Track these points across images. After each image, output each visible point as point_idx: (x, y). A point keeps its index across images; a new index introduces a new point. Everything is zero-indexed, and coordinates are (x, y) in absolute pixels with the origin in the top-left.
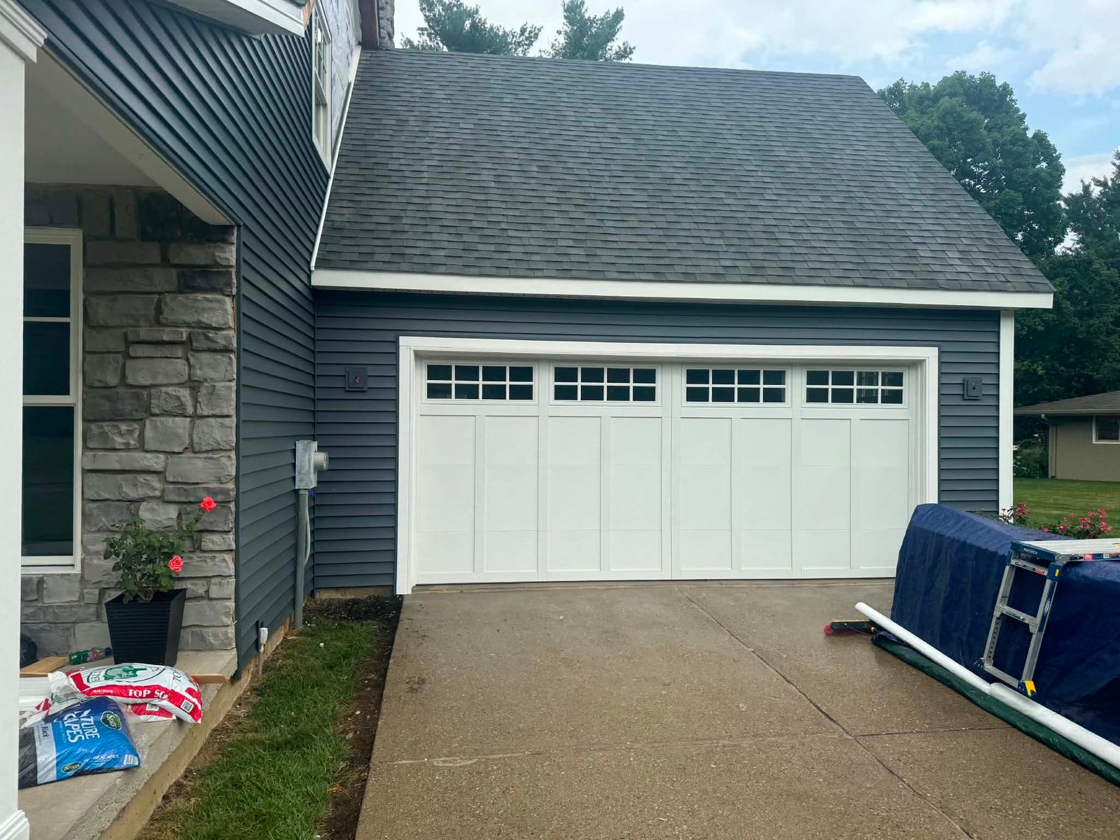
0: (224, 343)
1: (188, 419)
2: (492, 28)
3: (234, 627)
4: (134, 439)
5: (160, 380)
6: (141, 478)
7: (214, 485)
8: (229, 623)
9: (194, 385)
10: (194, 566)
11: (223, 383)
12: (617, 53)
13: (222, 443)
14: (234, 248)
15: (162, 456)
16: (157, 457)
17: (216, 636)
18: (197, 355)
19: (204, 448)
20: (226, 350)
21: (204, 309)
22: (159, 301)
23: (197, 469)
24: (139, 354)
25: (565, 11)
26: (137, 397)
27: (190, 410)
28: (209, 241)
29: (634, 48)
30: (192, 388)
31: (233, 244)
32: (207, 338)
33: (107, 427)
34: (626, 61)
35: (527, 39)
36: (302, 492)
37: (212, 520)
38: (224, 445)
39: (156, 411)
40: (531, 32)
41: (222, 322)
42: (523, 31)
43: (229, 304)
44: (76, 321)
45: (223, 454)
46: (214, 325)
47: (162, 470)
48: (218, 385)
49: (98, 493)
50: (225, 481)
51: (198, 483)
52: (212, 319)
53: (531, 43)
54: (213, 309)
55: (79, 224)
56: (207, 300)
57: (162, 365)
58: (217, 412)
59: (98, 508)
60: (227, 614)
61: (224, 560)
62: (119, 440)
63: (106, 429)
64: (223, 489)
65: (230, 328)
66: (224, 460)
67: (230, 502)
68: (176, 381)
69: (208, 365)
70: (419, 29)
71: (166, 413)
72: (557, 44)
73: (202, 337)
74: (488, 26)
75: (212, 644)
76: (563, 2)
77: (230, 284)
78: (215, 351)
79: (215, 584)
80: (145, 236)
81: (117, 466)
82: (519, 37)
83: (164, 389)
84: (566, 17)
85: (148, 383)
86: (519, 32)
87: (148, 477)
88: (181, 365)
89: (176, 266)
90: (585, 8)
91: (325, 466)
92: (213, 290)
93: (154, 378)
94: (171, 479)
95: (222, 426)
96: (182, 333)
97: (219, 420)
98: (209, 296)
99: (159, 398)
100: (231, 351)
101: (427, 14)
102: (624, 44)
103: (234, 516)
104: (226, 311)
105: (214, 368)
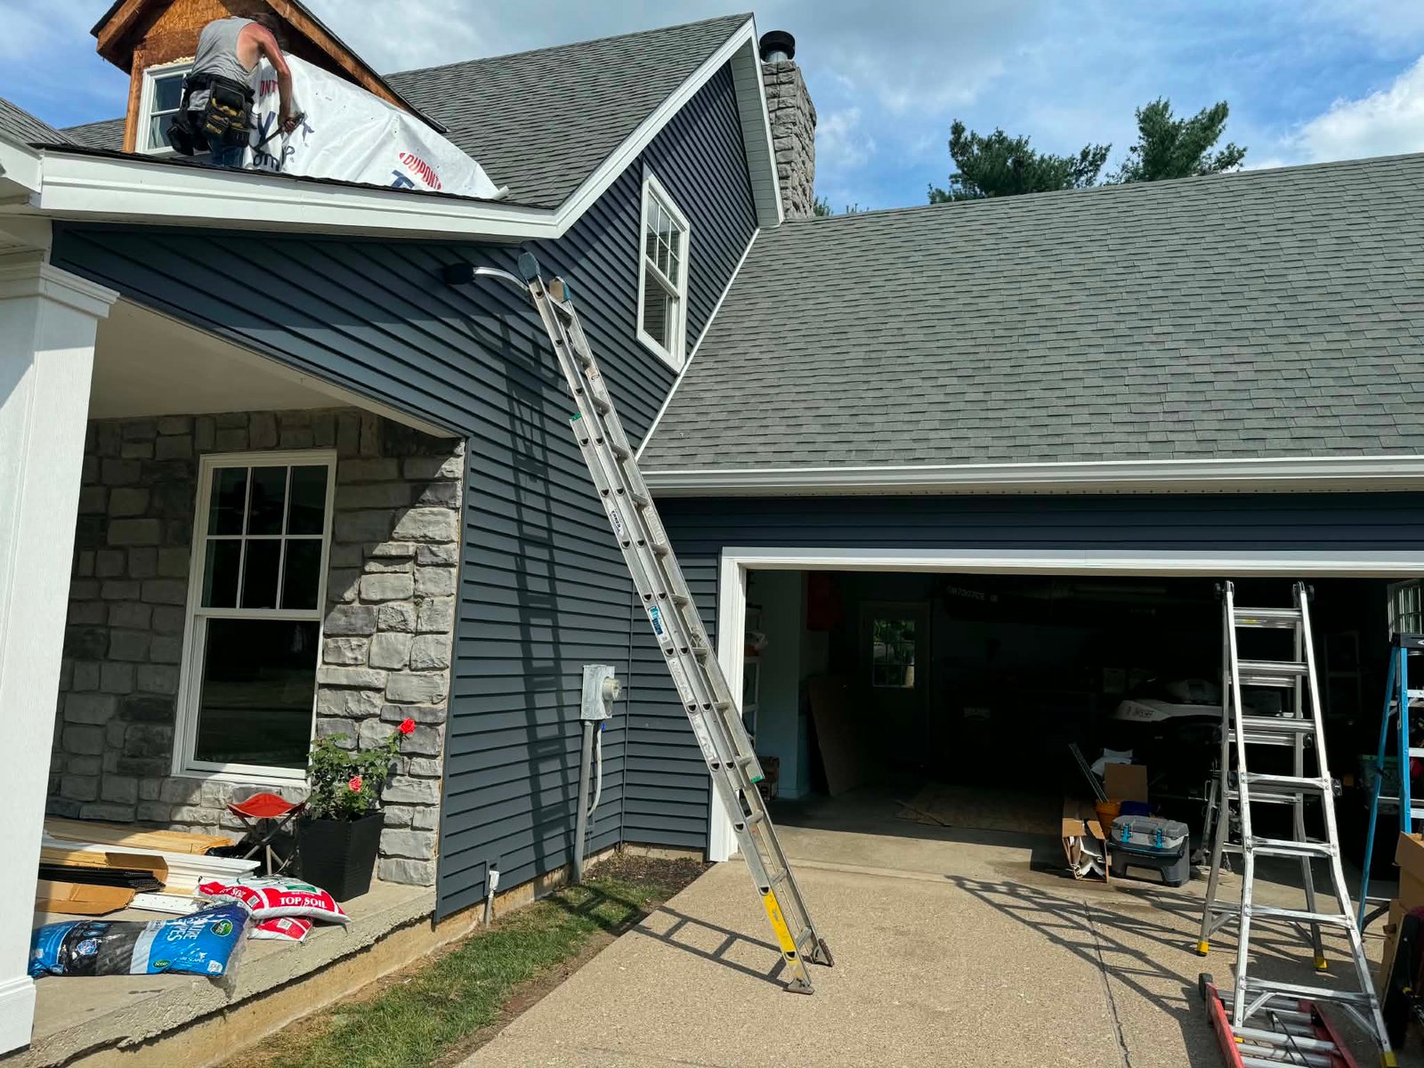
0: (445, 557)
1: (410, 635)
2: (1042, 160)
3: (435, 862)
4: (362, 655)
5: (389, 595)
6: (364, 694)
7: (427, 705)
8: (429, 857)
9: (418, 599)
10: (402, 791)
11: (442, 598)
12: (1219, 160)
13: (436, 661)
14: (461, 460)
15: (384, 673)
16: (378, 673)
17: (416, 869)
18: (422, 569)
19: (420, 666)
20: (447, 565)
21: (430, 523)
22: (394, 516)
23: (411, 686)
24: (374, 569)
25: (1141, 121)
26: (369, 612)
27: (412, 625)
28: (438, 454)
29: (1245, 150)
30: (416, 604)
31: (459, 456)
32: (432, 552)
33: (341, 642)
34: (1232, 170)
35: (1091, 164)
36: (587, 723)
37: (421, 742)
38: (438, 664)
39: (383, 626)
40: (1095, 155)
41: (444, 535)
42: (1085, 155)
43: (454, 517)
44: (326, 537)
45: (438, 672)
46: (437, 538)
47: (382, 686)
48: (436, 600)
49: (330, 709)
50: (436, 701)
51: (412, 703)
52: (436, 532)
53: (1097, 168)
54: (438, 523)
55: (335, 446)
56: (432, 513)
57: (391, 579)
58: (434, 628)
59: (329, 723)
60: (427, 845)
61: (429, 787)
62: (350, 654)
63: (340, 643)
64: (433, 709)
65: (452, 541)
66: (437, 679)
67: (439, 724)
68: (401, 596)
69: (430, 580)
70: (951, 177)
71: (392, 629)
72: (1130, 165)
73: (426, 551)
74: (1037, 157)
75: (412, 877)
76: (1138, 111)
77: (454, 497)
78: (437, 565)
79: (419, 812)
80: (386, 453)
81: (344, 682)
82: (1081, 164)
83: (390, 604)
84: (1141, 129)
85: (377, 597)
86: (1079, 157)
87: (370, 693)
88: (407, 580)
89: (411, 481)
90: (1170, 112)
91: (616, 695)
92: (441, 503)
93: (383, 592)
94: (389, 697)
95: (438, 642)
96: (408, 547)
97: (435, 636)
98: (435, 509)
99: (386, 613)
100: (452, 565)
101: (960, 158)
102: (1228, 147)
103: (443, 739)
104: (448, 524)
105: (436, 583)
